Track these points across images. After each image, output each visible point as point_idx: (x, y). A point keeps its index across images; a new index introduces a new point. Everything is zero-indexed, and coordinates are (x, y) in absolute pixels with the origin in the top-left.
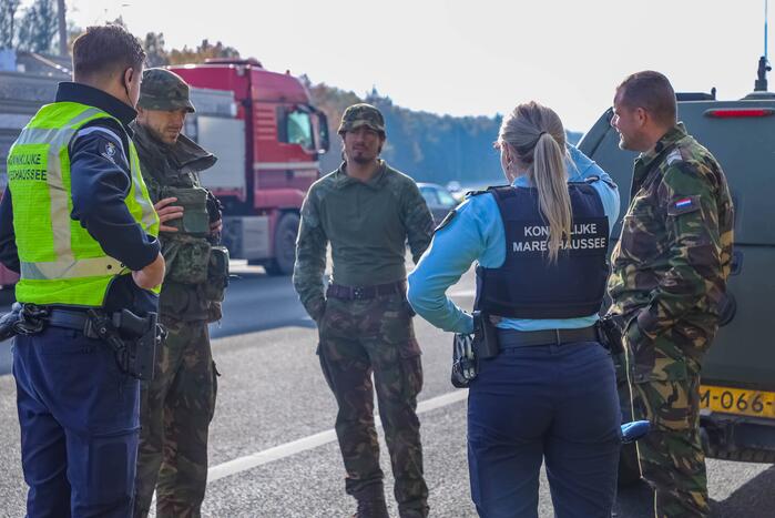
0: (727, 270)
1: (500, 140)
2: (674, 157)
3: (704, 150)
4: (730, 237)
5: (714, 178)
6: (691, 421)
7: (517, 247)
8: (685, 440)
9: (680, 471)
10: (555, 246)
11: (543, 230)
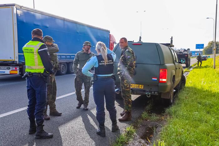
0: (135, 67)
1: (96, 49)
2: (127, 50)
3: (131, 49)
4: (135, 62)
5: (133, 53)
6: (129, 89)
7: (100, 64)
8: (128, 92)
9: (128, 96)
10: (106, 64)
11: (104, 61)
